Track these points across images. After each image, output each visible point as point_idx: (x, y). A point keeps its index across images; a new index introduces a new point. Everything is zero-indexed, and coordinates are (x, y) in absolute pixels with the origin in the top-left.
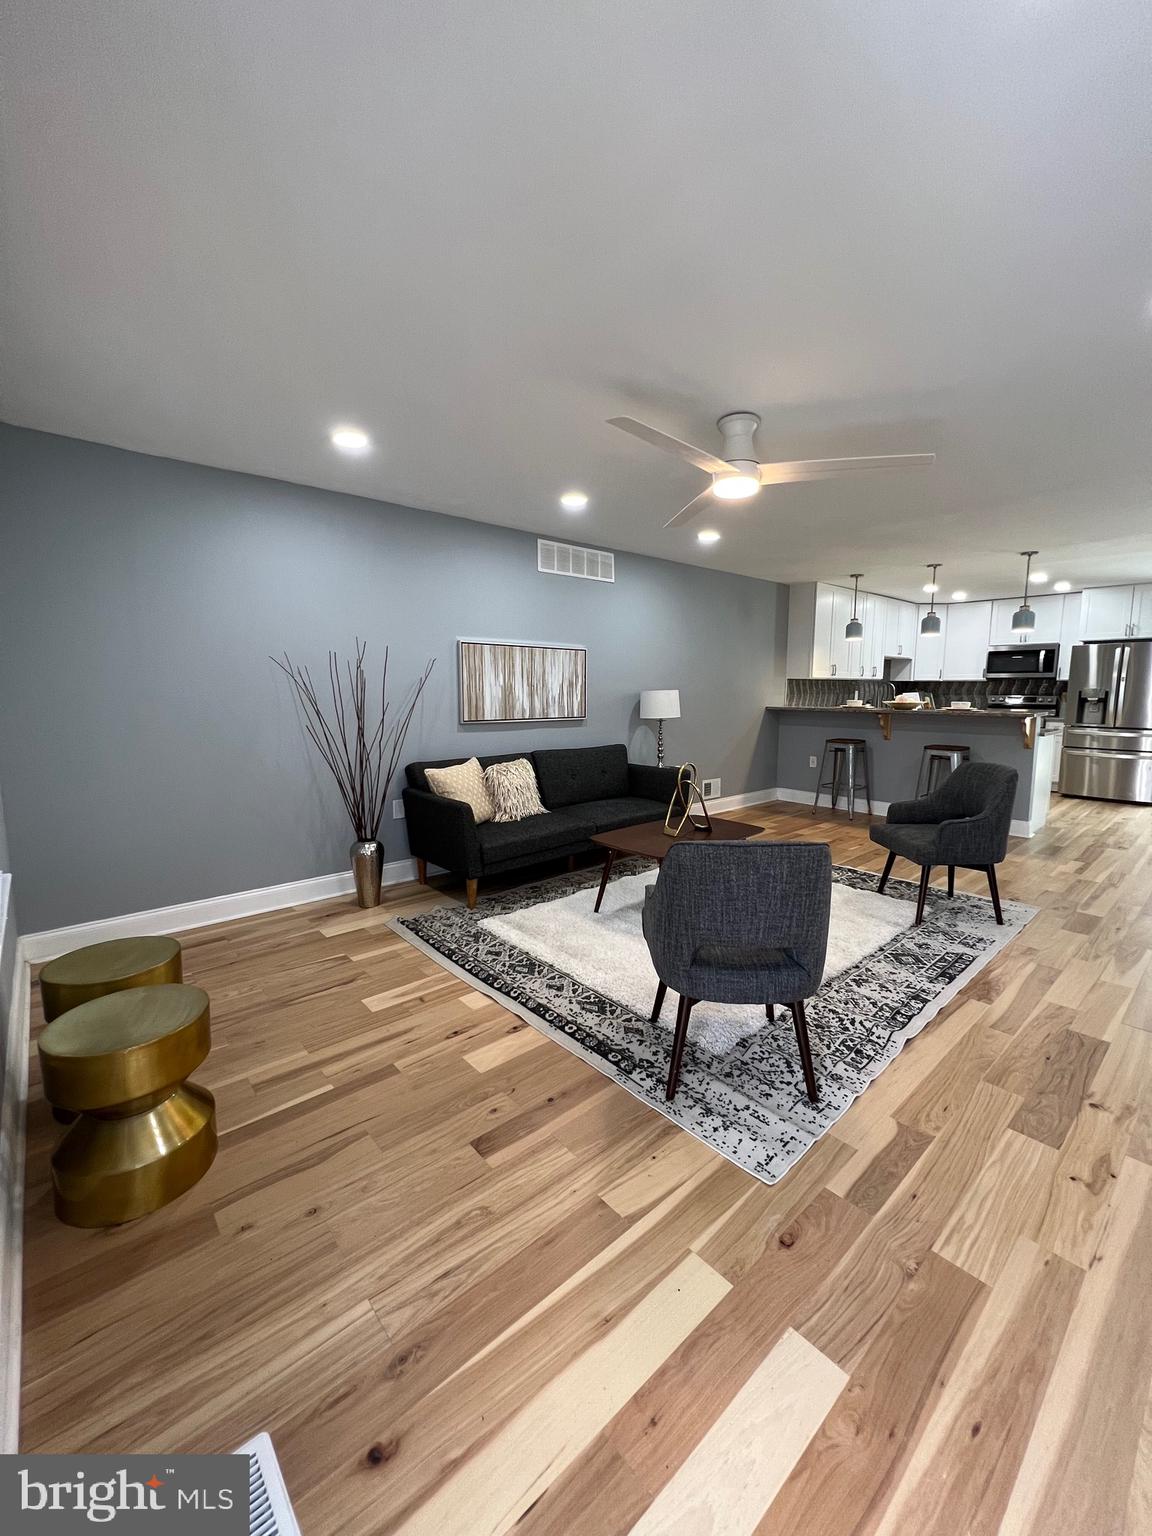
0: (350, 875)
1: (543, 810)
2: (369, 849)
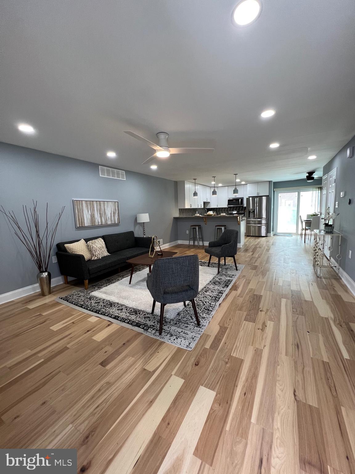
0: (37, 285)
1: (108, 254)
2: (45, 274)
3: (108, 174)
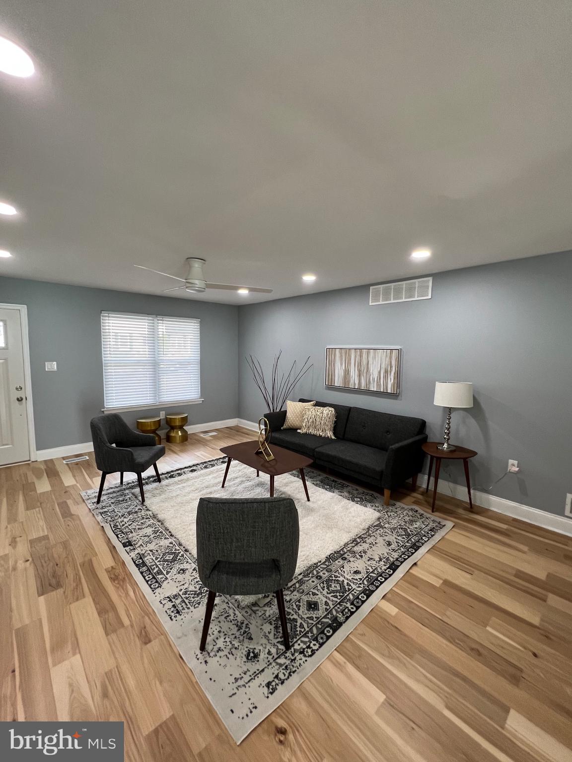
3: (387, 296)
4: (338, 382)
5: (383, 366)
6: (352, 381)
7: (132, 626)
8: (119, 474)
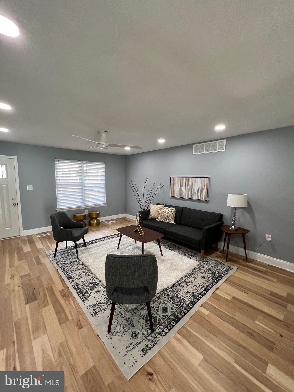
3: (202, 150)
4: (177, 195)
5: (200, 186)
6: (184, 194)
7: (73, 320)
8: (65, 242)
